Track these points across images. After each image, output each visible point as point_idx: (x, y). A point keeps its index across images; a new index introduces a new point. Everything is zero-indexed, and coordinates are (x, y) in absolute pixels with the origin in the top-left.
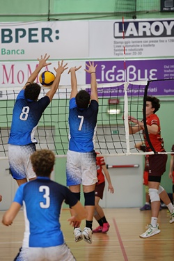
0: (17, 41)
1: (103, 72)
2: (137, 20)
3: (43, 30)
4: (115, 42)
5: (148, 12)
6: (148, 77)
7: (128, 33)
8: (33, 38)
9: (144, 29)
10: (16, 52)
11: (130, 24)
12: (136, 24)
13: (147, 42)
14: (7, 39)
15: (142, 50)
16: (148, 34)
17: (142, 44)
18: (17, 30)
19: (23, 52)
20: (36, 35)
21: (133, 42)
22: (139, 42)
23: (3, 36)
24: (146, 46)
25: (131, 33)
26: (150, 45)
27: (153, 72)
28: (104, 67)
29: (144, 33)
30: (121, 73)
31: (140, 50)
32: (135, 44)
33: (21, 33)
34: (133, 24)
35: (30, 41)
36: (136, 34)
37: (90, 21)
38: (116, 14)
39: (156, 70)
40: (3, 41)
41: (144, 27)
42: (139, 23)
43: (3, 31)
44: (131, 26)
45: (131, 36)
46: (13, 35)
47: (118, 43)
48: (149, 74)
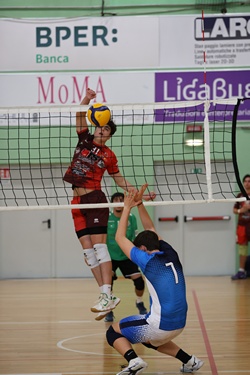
0: (58, 44)
1: (179, 88)
2: (227, 15)
3: (95, 28)
4: (197, 46)
5: (242, 4)
6: (243, 94)
7: (215, 33)
8: (81, 40)
9: (238, 28)
10: (57, 59)
11: (218, 20)
12: (227, 21)
13: (241, 45)
14: (44, 41)
15: (235, 56)
16: (244, 34)
17: (235, 48)
18: (58, 29)
19: (67, 60)
20: (84, 36)
21: (222, 46)
22: (230, 46)
23: (39, 37)
24: (241, 51)
25: (219, 33)
26: (246, 50)
27: (249, 87)
28: (180, 80)
29: (238, 32)
30: (204, 89)
31: (232, 56)
32: (225, 48)
33: (63, 33)
34: (222, 20)
35: (77, 44)
36: (225, 35)
37: (161, 16)
38: (199, 7)
40: (39, 45)
41: (238, 24)
42: (231, 20)
43: (39, 30)
44: (220, 23)
45: (220, 37)
46: (53, 36)
47: (200, 47)
48: (244, 91)
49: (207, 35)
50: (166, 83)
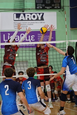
1: (9, 37)
2: (24, 13)
4: (14, 23)
5: (29, 9)
6: (30, 39)
7: (20, 18)
9: (28, 17)
11: (21, 14)
12: (24, 14)
13: (29, 23)
15: (27, 26)
16: (30, 19)
17: (27, 24)
21: (23, 23)
22: (25, 23)
24: (29, 25)
25: (22, 18)
26: (31, 25)
27: (33, 37)
28: (9, 34)
29: (28, 18)
30: (18, 37)
31: (26, 26)
32: (24, 24)
34: (23, 14)
36: (24, 19)
37: (2, 12)
38: (15, 10)
39: (34, 36)
41: (28, 16)
44: (22, 15)
45: (22, 20)
47: (16, 23)
48: (31, 38)
49: (18, 19)
50: (4, 35)
